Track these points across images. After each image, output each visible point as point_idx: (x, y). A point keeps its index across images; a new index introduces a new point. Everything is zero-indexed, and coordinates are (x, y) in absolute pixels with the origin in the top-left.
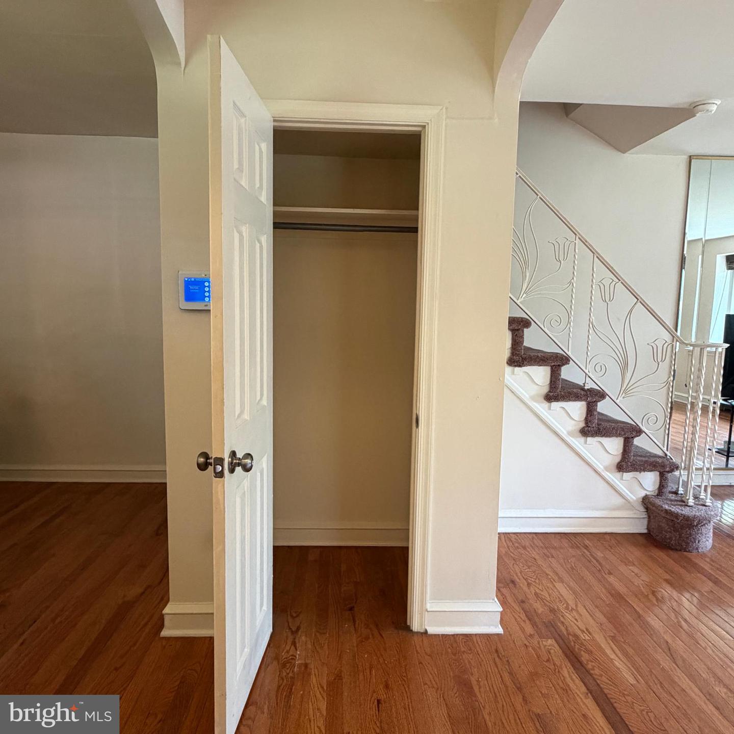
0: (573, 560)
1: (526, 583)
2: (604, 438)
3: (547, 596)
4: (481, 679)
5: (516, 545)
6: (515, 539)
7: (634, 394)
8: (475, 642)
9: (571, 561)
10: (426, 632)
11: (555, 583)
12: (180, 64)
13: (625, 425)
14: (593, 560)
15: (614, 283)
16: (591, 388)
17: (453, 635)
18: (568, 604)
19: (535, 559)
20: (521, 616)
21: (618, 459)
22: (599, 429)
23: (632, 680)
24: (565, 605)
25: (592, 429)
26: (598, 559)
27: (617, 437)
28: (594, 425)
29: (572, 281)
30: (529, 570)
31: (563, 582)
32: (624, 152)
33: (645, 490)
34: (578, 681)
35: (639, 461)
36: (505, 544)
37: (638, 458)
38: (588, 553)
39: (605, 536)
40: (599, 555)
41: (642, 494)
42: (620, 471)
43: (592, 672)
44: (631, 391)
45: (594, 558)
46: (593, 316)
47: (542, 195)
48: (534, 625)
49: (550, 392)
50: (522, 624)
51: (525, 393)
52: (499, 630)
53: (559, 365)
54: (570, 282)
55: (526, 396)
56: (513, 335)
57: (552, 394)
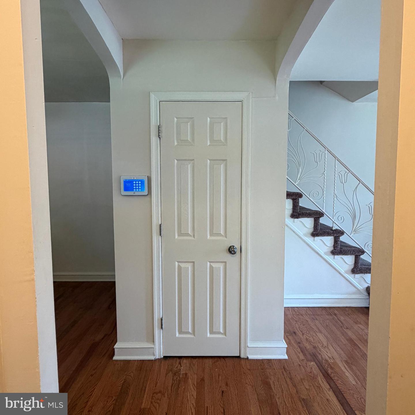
0: (328, 321)
1: (301, 334)
2: (344, 256)
3: (313, 340)
4: (276, 381)
5: (298, 313)
6: (297, 310)
7: (361, 232)
8: (273, 363)
9: (327, 322)
10: (248, 358)
11: (317, 333)
12: (121, 76)
13: (355, 249)
14: (339, 321)
15: (347, 173)
16: (336, 229)
17: (262, 360)
18: (323, 344)
19: (307, 321)
20: (298, 350)
21: (352, 267)
22: (341, 251)
23: (354, 382)
24: (322, 345)
25: (337, 251)
26: (341, 320)
27: (351, 255)
28: (338, 249)
29: (324, 173)
30: (303, 326)
31: (321, 333)
32: (353, 102)
33: (368, 283)
34: (325, 383)
35: (363, 268)
36: (291, 313)
37: (364, 266)
38: (336, 318)
39: (346, 309)
40: (342, 318)
41: (366, 285)
42: (353, 274)
43: (333, 378)
44: (358, 231)
45: (339, 320)
46: (336, 191)
47: (307, 129)
48: (305, 355)
49: (314, 231)
50: (299, 355)
51: (301, 232)
52: (286, 357)
53: (318, 217)
54: (323, 173)
55: (301, 234)
56: (293, 202)
57: (315, 232)
